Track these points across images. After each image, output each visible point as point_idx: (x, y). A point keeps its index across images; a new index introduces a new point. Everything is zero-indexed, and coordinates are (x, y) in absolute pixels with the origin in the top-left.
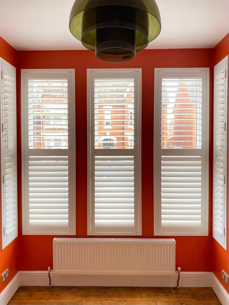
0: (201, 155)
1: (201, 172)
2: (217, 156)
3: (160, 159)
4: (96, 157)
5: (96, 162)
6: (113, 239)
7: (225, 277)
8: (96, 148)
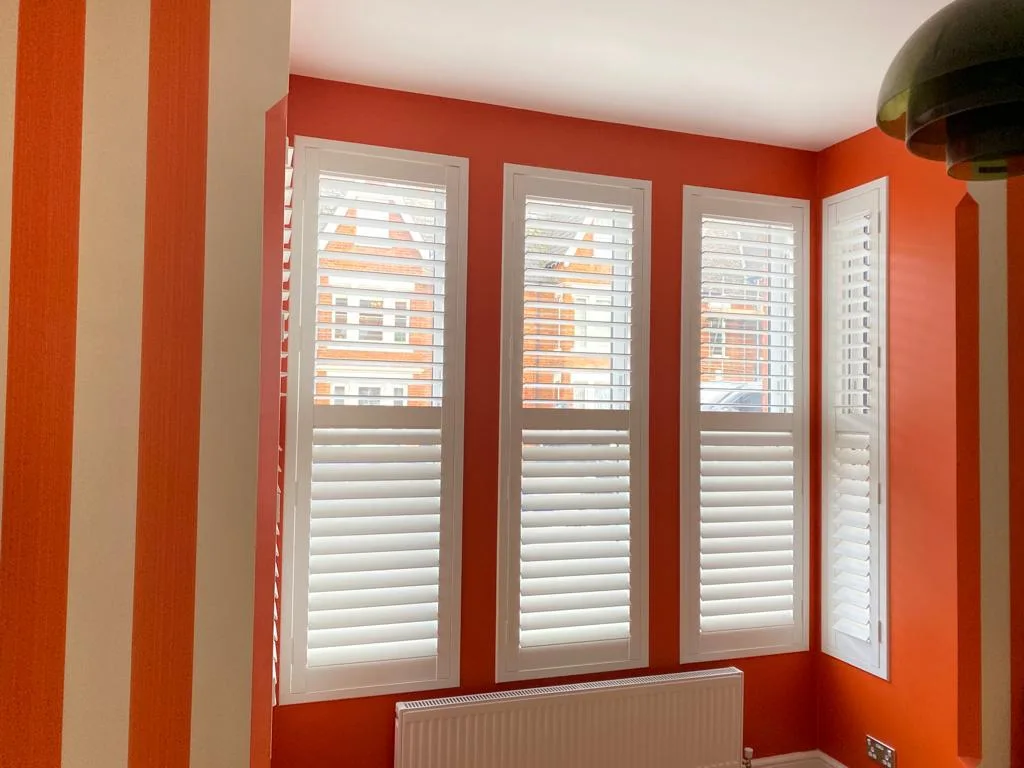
0: (790, 431)
1: (792, 477)
2: (837, 432)
3: (699, 441)
4: (525, 432)
5: (526, 448)
6: (580, 687)
7: (881, 753)
8: (526, 404)
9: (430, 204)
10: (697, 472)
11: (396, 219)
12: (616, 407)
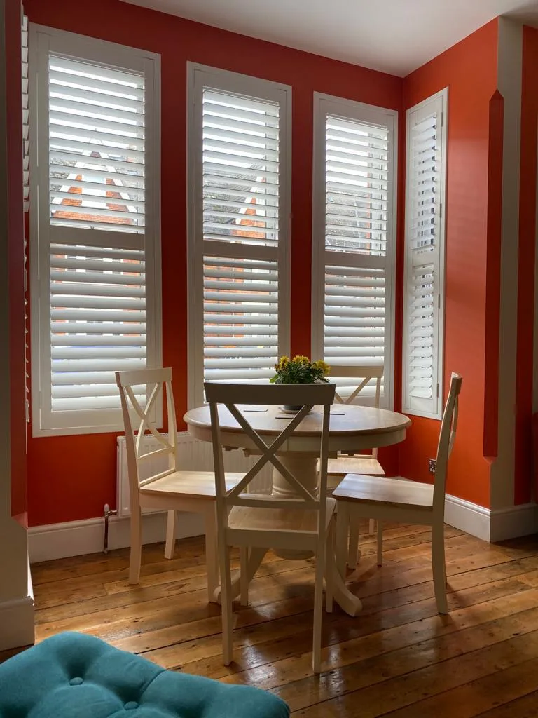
0: (383, 269)
1: (384, 299)
2: (414, 267)
3: (324, 271)
4: (205, 258)
8: (205, 237)
9: (134, 85)
10: (323, 292)
11: (111, 183)
12: (269, 244)
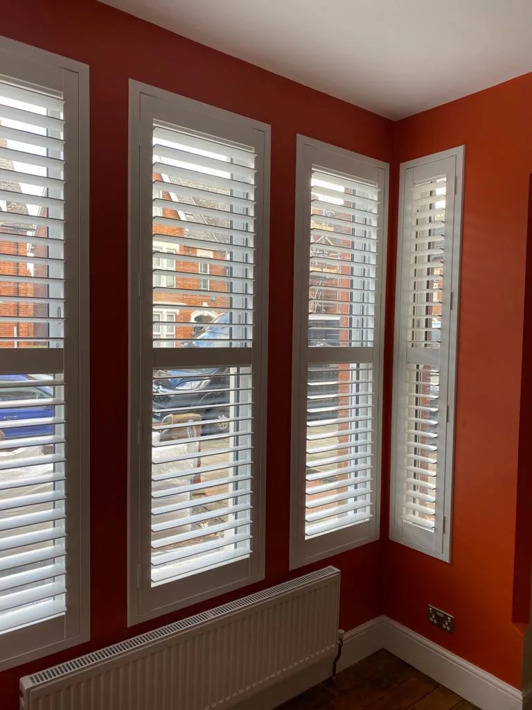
2: (408, 363)
7: (441, 620)
